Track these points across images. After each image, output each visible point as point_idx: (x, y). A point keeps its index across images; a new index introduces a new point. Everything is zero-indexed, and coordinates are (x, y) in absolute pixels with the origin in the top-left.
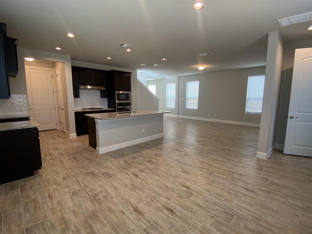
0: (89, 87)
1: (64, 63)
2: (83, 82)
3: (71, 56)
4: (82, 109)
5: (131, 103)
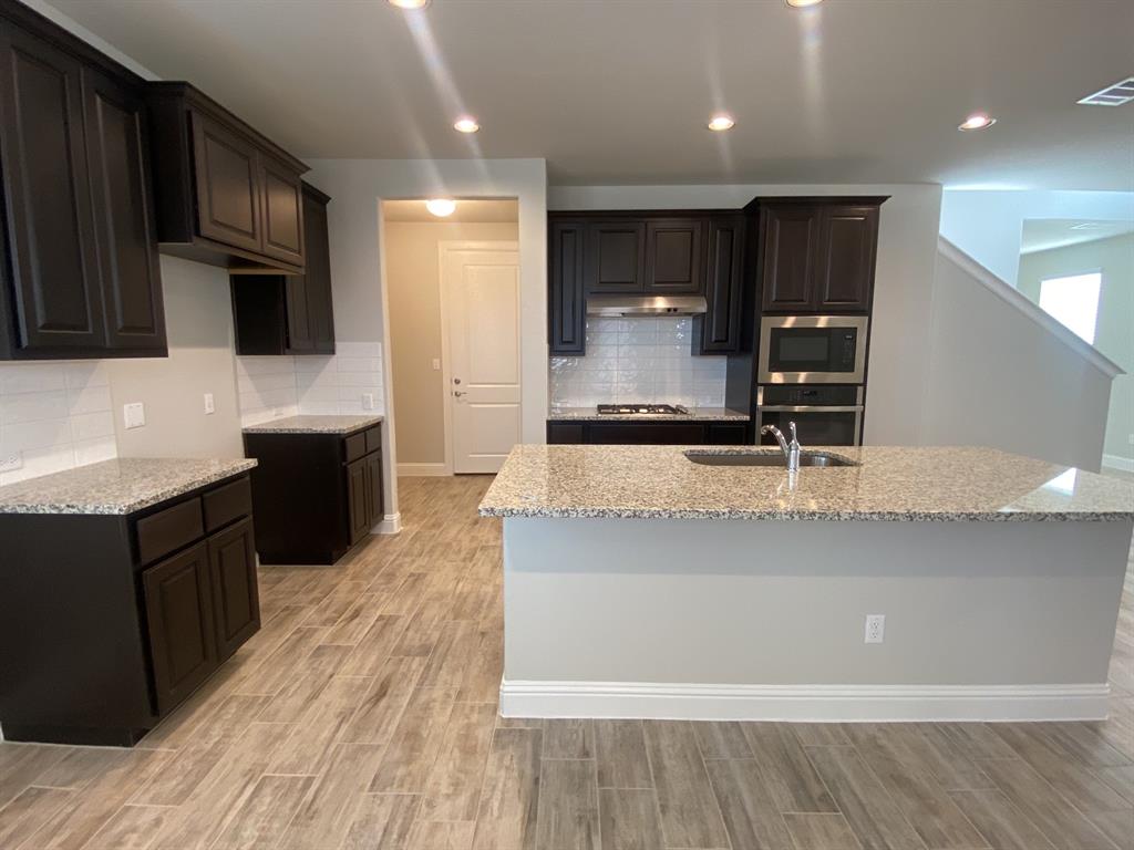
0: (661, 303)
1: (517, 199)
2: (602, 280)
3: (547, 163)
4: (601, 408)
5: (860, 389)
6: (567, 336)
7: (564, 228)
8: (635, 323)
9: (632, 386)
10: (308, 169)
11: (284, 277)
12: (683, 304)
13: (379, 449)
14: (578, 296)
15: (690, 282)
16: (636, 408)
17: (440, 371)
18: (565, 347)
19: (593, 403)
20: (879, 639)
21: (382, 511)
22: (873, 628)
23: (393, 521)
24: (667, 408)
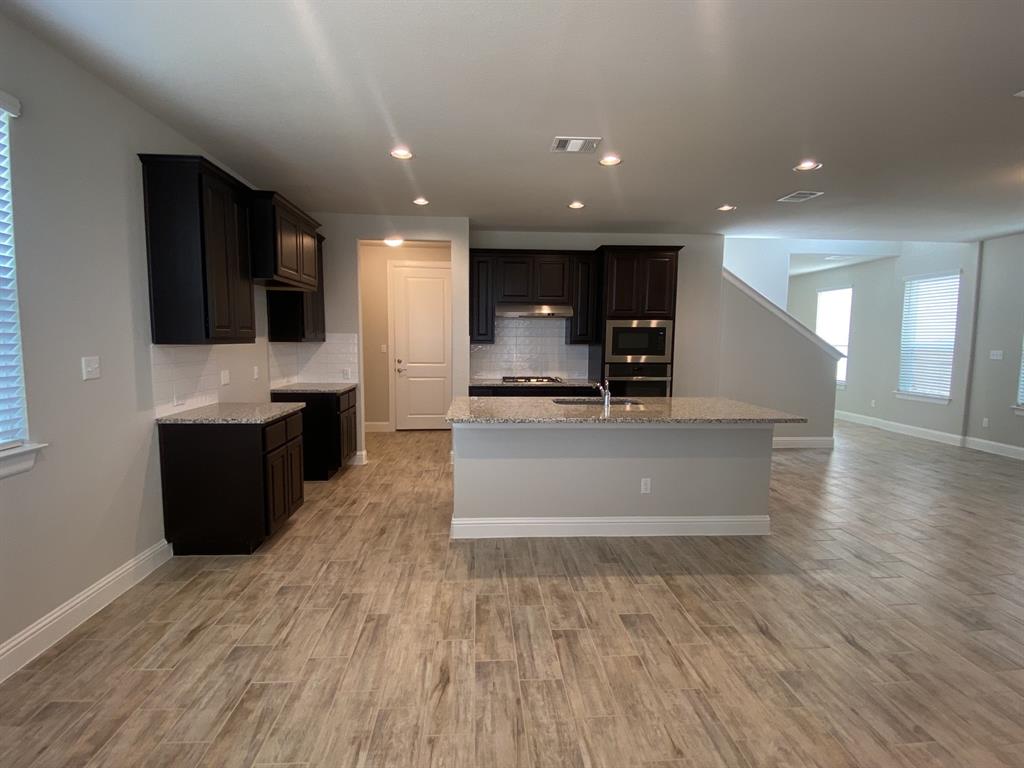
0: (546, 310)
1: (450, 242)
2: (506, 294)
3: (470, 220)
4: (504, 379)
5: (669, 366)
6: (482, 331)
7: (482, 262)
8: (528, 322)
9: (527, 365)
10: (320, 225)
11: (302, 293)
12: (558, 310)
13: (354, 406)
14: (490, 305)
15: (563, 296)
16: (528, 379)
17: (387, 354)
18: (481, 338)
19: (499, 376)
20: (648, 492)
21: (356, 449)
22: (645, 486)
23: (362, 456)
24: (550, 379)
